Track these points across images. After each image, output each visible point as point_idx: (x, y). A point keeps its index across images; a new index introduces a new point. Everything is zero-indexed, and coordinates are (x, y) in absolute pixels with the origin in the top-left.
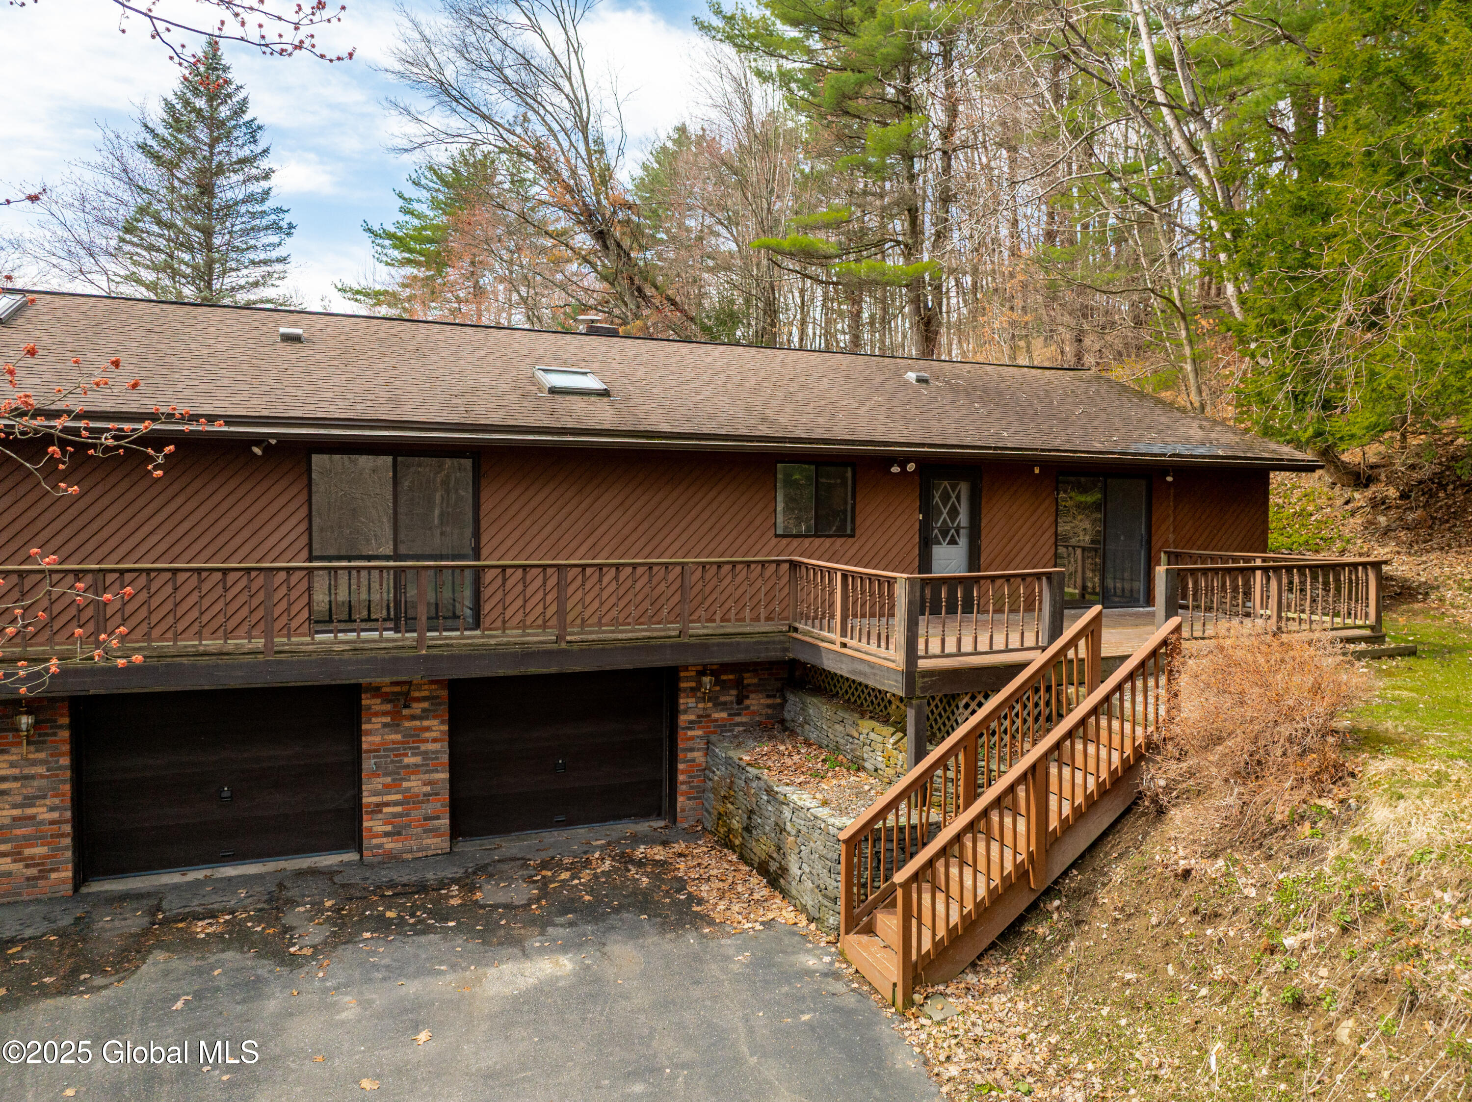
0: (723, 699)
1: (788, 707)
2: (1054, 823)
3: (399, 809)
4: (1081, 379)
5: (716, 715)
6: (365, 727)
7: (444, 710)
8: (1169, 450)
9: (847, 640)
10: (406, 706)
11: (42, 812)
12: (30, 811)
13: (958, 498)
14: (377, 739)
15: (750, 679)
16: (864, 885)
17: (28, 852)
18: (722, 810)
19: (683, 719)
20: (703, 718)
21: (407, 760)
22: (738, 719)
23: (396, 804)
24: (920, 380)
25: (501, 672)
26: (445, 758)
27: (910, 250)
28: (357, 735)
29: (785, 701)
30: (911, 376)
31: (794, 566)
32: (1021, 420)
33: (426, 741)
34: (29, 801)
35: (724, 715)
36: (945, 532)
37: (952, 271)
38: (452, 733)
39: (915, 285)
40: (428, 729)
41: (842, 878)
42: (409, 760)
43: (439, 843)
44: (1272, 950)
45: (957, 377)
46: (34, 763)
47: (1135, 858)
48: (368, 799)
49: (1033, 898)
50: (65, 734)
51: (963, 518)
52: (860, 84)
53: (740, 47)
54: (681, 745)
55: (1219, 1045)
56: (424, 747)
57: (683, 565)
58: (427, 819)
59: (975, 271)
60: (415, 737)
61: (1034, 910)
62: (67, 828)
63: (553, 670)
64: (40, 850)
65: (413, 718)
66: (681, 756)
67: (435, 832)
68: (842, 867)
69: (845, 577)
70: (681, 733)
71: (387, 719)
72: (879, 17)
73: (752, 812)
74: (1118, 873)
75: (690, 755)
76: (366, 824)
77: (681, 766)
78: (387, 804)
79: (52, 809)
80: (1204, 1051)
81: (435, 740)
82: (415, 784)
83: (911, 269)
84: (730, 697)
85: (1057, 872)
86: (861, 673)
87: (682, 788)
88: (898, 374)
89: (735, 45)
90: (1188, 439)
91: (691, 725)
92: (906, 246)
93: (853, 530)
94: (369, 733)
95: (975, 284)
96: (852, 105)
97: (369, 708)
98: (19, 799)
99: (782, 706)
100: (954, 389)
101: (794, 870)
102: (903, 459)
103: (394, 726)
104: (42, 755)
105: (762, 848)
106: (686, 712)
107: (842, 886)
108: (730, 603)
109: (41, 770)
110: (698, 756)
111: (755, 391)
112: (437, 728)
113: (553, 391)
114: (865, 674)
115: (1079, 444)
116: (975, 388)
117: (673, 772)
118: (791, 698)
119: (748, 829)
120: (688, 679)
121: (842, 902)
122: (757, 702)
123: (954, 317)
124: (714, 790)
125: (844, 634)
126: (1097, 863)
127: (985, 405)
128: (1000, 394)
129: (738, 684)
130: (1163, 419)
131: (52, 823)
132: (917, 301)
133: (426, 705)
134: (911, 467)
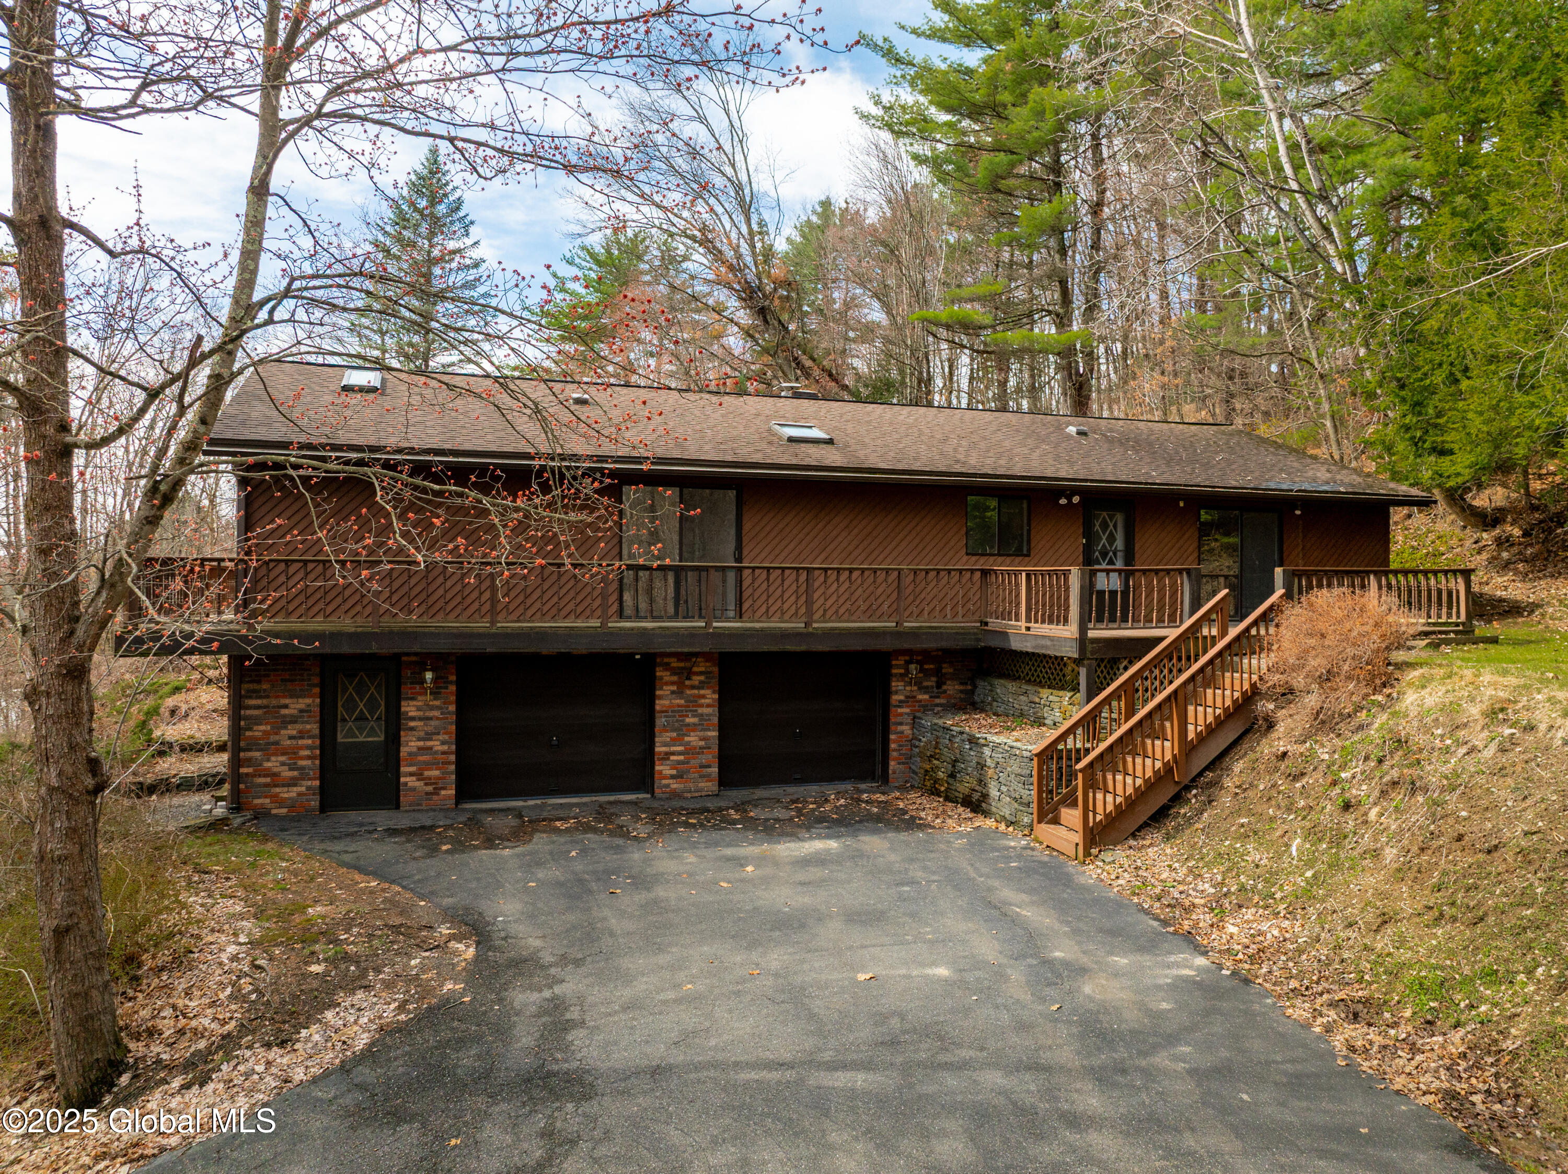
0: (925, 684)
1: (978, 691)
2: (1191, 735)
3: (681, 758)
4: (1223, 433)
5: (920, 697)
6: (658, 693)
7: (715, 681)
8: (1296, 487)
9: (1032, 625)
10: (688, 678)
11: (436, 744)
12: (429, 743)
13: (1115, 526)
14: (666, 702)
15: (947, 669)
16: (1051, 792)
17: (427, 773)
18: (928, 767)
19: (895, 698)
20: (910, 698)
21: (688, 720)
22: (937, 701)
23: (680, 753)
24: (1079, 433)
25: (765, 648)
26: (715, 720)
27: (1062, 321)
28: (652, 699)
29: (975, 687)
30: (1072, 430)
31: (985, 573)
32: (1168, 464)
33: (702, 706)
34: (428, 736)
35: (926, 697)
36: (1104, 554)
37: (1102, 339)
38: (720, 700)
39: (1067, 353)
40: (704, 697)
41: (1035, 787)
42: (690, 720)
43: (710, 786)
44: (1334, 783)
45: (1111, 430)
46: (432, 708)
47: (1251, 756)
48: (659, 749)
49: (1177, 789)
50: (453, 688)
51: (1119, 544)
52: (1013, 165)
53: (898, 134)
54: (893, 719)
55: (1298, 840)
56: (700, 710)
57: (899, 571)
58: (702, 766)
59: (1125, 338)
60: (694, 702)
61: (1178, 798)
62: (453, 758)
63: (803, 648)
64: (436, 773)
65: (693, 687)
66: (892, 727)
67: (707, 777)
68: (1035, 779)
69: (1028, 576)
70: (893, 709)
71: (674, 688)
72: (1031, 104)
73: (956, 761)
74: (1238, 767)
75: (900, 728)
76: (657, 768)
77: (892, 737)
78: (673, 754)
79: (443, 743)
80: (1288, 846)
81: (708, 706)
82: (693, 739)
83: (1064, 337)
84: (931, 682)
85: (1195, 772)
86: (1043, 647)
87: (895, 754)
88: (1060, 428)
89: (893, 131)
90: (1315, 480)
91: (901, 704)
92: (1058, 315)
93: (1029, 550)
94: (660, 698)
95: (1124, 352)
96: (1003, 184)
97: (661, 678)
98: (422, 734)
99: (972, 692)
100: (1111, 441)
101: (994, 793)
102: (1069, 492)
103: (679, 693)
104: (437, 703)
105: (964, 787)
106: (896, 693)
107: (1034, 793)
108: (935, 602)
109: (437, 713)
110: (906, 729)
111: (945, 440)
112: (710, 696)
113: (791, 440)
114: (1046, 647)
115: (1216, 481)
116: (1128, 440)
117: (886, 741)
118: (981, 683)
119: (952, 776)
120: (898, 667)
121: (1034, 806)
122: (952, 688)
123: (1104, 383)
124: (921, 754)
125: (1028, 620)
126: (1224, 765)
127: (1137, 452)
128: (1151, 444)
129: (938, 672)
130: (1295, 464)
131: (444, 753)
132: (1068, 369)
133: (702, 678)
134: (1076, 500)
